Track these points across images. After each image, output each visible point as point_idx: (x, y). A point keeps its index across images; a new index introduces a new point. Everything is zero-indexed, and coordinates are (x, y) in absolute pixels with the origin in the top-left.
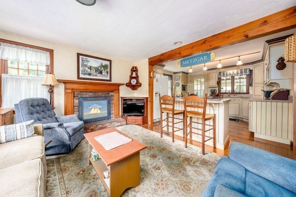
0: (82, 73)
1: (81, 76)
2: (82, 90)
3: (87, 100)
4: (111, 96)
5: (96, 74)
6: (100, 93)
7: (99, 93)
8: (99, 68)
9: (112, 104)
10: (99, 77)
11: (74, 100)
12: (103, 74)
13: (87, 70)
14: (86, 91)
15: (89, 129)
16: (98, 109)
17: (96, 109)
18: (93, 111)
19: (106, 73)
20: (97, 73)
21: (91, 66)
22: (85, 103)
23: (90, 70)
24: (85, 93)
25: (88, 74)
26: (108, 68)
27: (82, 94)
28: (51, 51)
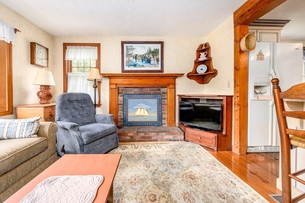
0: (126, 65)
1: (126, 68)
2: (126, 84)
3: (132, 97)
4: (163, 93)
5: (143, 64)
6: (148, 89)
7: (147, 89)
8: (147, 55)
9: (164, 104)
10: (147, 67)
11: (118, 97)
12: (152, 62)
13: (132, 60)
14: (131, 86)
15: (128, 136)
16: (145, 111)
17: (143, 110)
18: (138, 113)
19: (156, 61)
20: (144, 62)
21: (137, 55)
22: (131, 102)
23: (136, 59)
24: (130, 89)
25: (133, 65)
26: (158, 53)
27: (126, 90)
28: (98, 45)
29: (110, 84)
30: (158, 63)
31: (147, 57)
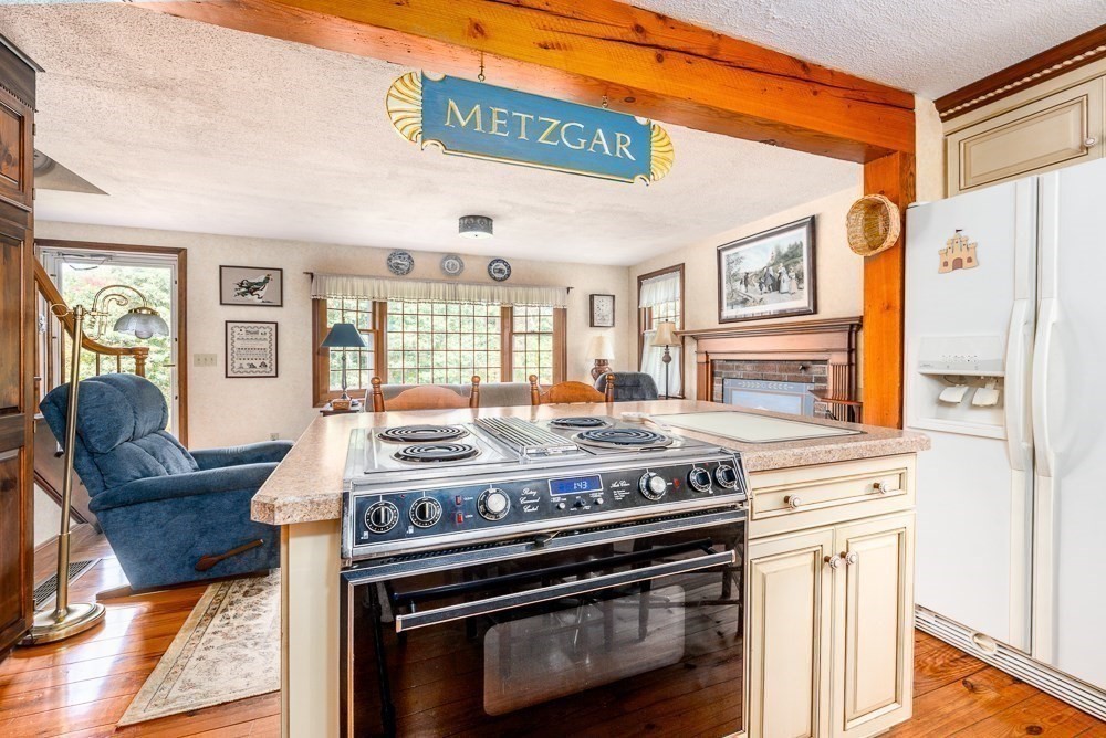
0: (726, 306)
1: (728, 312)
3: (741, 386)
4: (817, 380)
5: (761, 297)
6: (777, 366)
8: (771, 268)
11: (712, 382)
12: (784, 287)
13: (738, 288)
19: (794, 282)
20: (765, 289)
21: (747, 274)
23: (746, 286)
24: (736, 364)
25: (741, 303)
26: (801, 255)
27: (728, 368)
28: (681, 268)
29: (698, 353)
31: (772, 273)
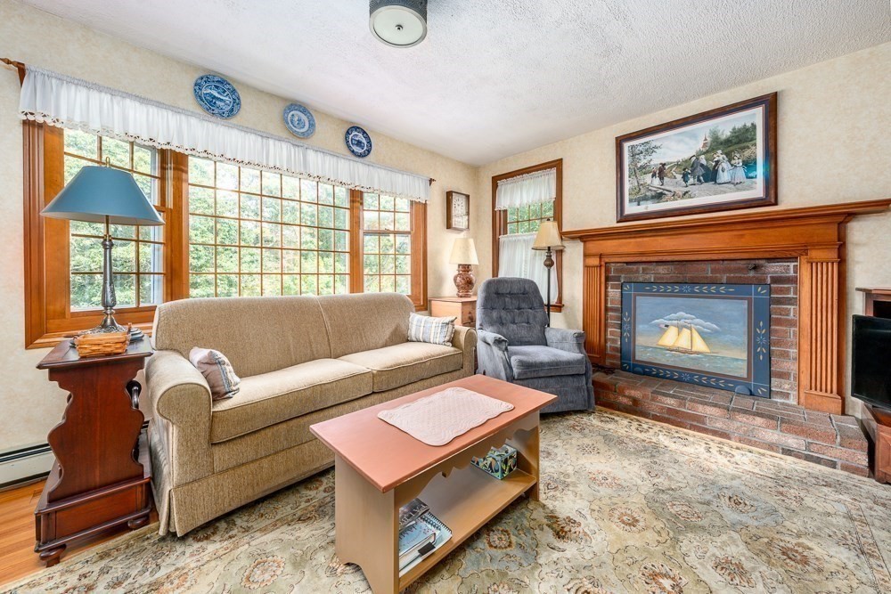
0: (631, 201)
1: (630, 209)
2: (629, 255)
3: (650, 291)
4: (776, 280)
5: (686, 189)
6: (709, 267)
7: (702, 266)
8: (702, 157)
10: (704, 196)
11: (606, 288)
12: (724, 176)
13: (649, 182)
14: (644, 259)
16: (696, 335)
17: (686, 332)
18: (671, 338)
19: (741, 171)
21: (664, 165)
22: (644, 304)
23: (661, 178)
24: (641, 267)
25: (653, 197)
26: (754, 139)
27: (630, 271)
28: (557, 165)
29: (586, 255)
30: (751, 175)
31: (704, 162)
